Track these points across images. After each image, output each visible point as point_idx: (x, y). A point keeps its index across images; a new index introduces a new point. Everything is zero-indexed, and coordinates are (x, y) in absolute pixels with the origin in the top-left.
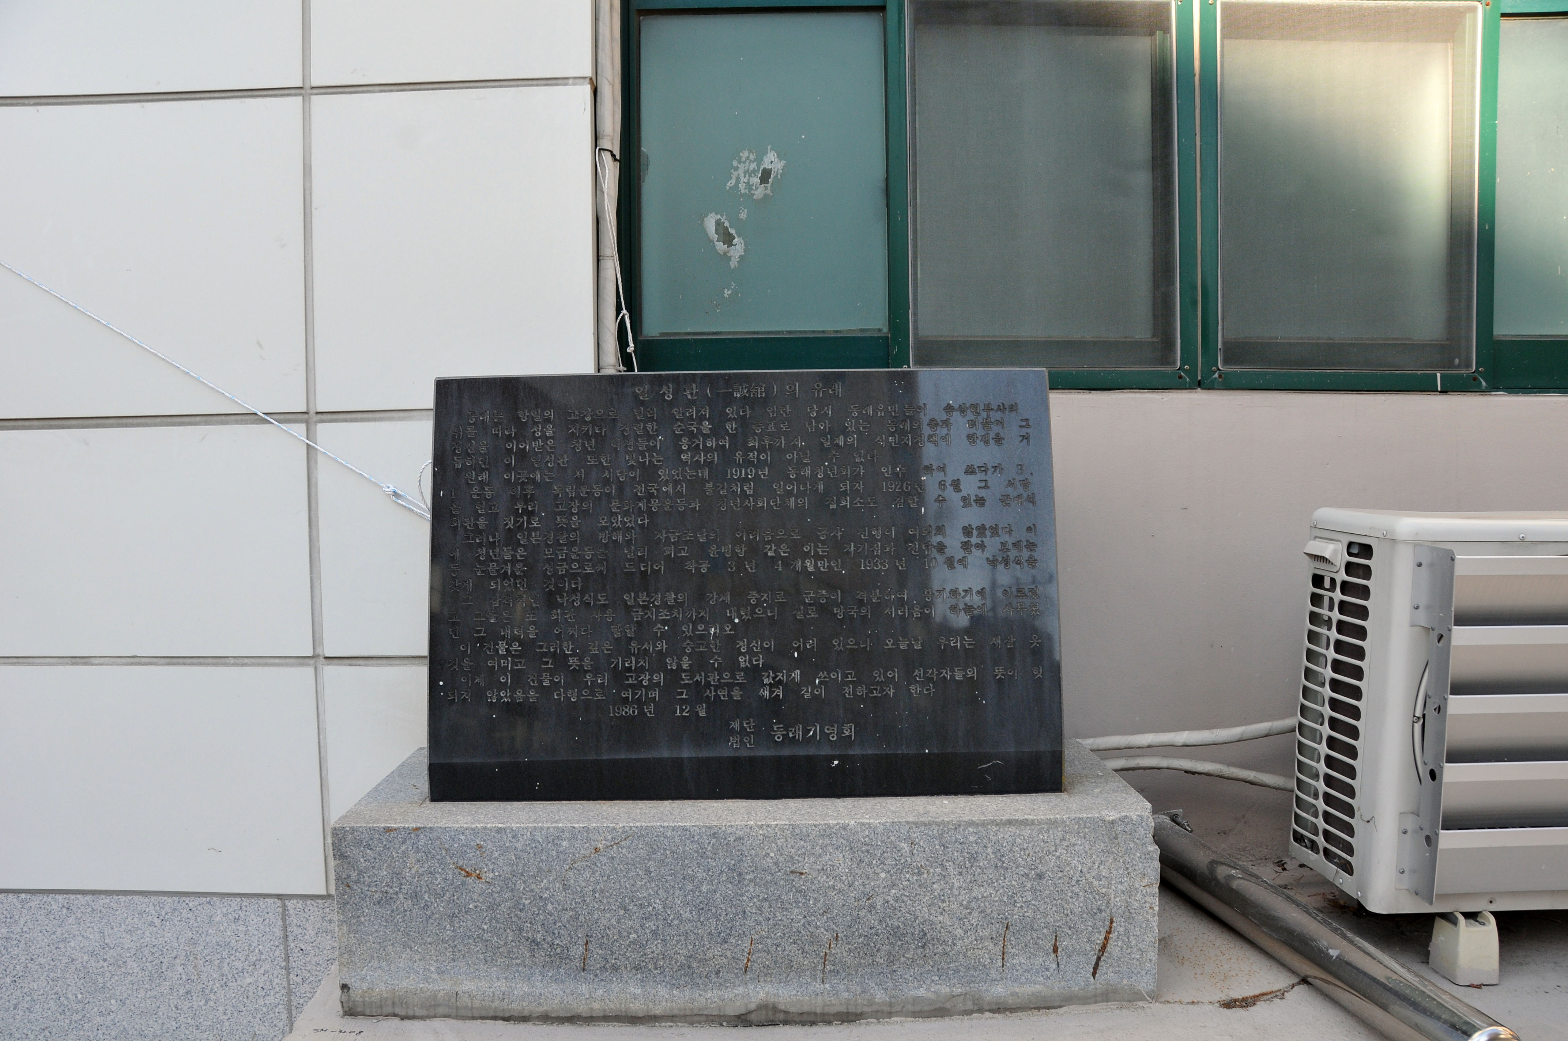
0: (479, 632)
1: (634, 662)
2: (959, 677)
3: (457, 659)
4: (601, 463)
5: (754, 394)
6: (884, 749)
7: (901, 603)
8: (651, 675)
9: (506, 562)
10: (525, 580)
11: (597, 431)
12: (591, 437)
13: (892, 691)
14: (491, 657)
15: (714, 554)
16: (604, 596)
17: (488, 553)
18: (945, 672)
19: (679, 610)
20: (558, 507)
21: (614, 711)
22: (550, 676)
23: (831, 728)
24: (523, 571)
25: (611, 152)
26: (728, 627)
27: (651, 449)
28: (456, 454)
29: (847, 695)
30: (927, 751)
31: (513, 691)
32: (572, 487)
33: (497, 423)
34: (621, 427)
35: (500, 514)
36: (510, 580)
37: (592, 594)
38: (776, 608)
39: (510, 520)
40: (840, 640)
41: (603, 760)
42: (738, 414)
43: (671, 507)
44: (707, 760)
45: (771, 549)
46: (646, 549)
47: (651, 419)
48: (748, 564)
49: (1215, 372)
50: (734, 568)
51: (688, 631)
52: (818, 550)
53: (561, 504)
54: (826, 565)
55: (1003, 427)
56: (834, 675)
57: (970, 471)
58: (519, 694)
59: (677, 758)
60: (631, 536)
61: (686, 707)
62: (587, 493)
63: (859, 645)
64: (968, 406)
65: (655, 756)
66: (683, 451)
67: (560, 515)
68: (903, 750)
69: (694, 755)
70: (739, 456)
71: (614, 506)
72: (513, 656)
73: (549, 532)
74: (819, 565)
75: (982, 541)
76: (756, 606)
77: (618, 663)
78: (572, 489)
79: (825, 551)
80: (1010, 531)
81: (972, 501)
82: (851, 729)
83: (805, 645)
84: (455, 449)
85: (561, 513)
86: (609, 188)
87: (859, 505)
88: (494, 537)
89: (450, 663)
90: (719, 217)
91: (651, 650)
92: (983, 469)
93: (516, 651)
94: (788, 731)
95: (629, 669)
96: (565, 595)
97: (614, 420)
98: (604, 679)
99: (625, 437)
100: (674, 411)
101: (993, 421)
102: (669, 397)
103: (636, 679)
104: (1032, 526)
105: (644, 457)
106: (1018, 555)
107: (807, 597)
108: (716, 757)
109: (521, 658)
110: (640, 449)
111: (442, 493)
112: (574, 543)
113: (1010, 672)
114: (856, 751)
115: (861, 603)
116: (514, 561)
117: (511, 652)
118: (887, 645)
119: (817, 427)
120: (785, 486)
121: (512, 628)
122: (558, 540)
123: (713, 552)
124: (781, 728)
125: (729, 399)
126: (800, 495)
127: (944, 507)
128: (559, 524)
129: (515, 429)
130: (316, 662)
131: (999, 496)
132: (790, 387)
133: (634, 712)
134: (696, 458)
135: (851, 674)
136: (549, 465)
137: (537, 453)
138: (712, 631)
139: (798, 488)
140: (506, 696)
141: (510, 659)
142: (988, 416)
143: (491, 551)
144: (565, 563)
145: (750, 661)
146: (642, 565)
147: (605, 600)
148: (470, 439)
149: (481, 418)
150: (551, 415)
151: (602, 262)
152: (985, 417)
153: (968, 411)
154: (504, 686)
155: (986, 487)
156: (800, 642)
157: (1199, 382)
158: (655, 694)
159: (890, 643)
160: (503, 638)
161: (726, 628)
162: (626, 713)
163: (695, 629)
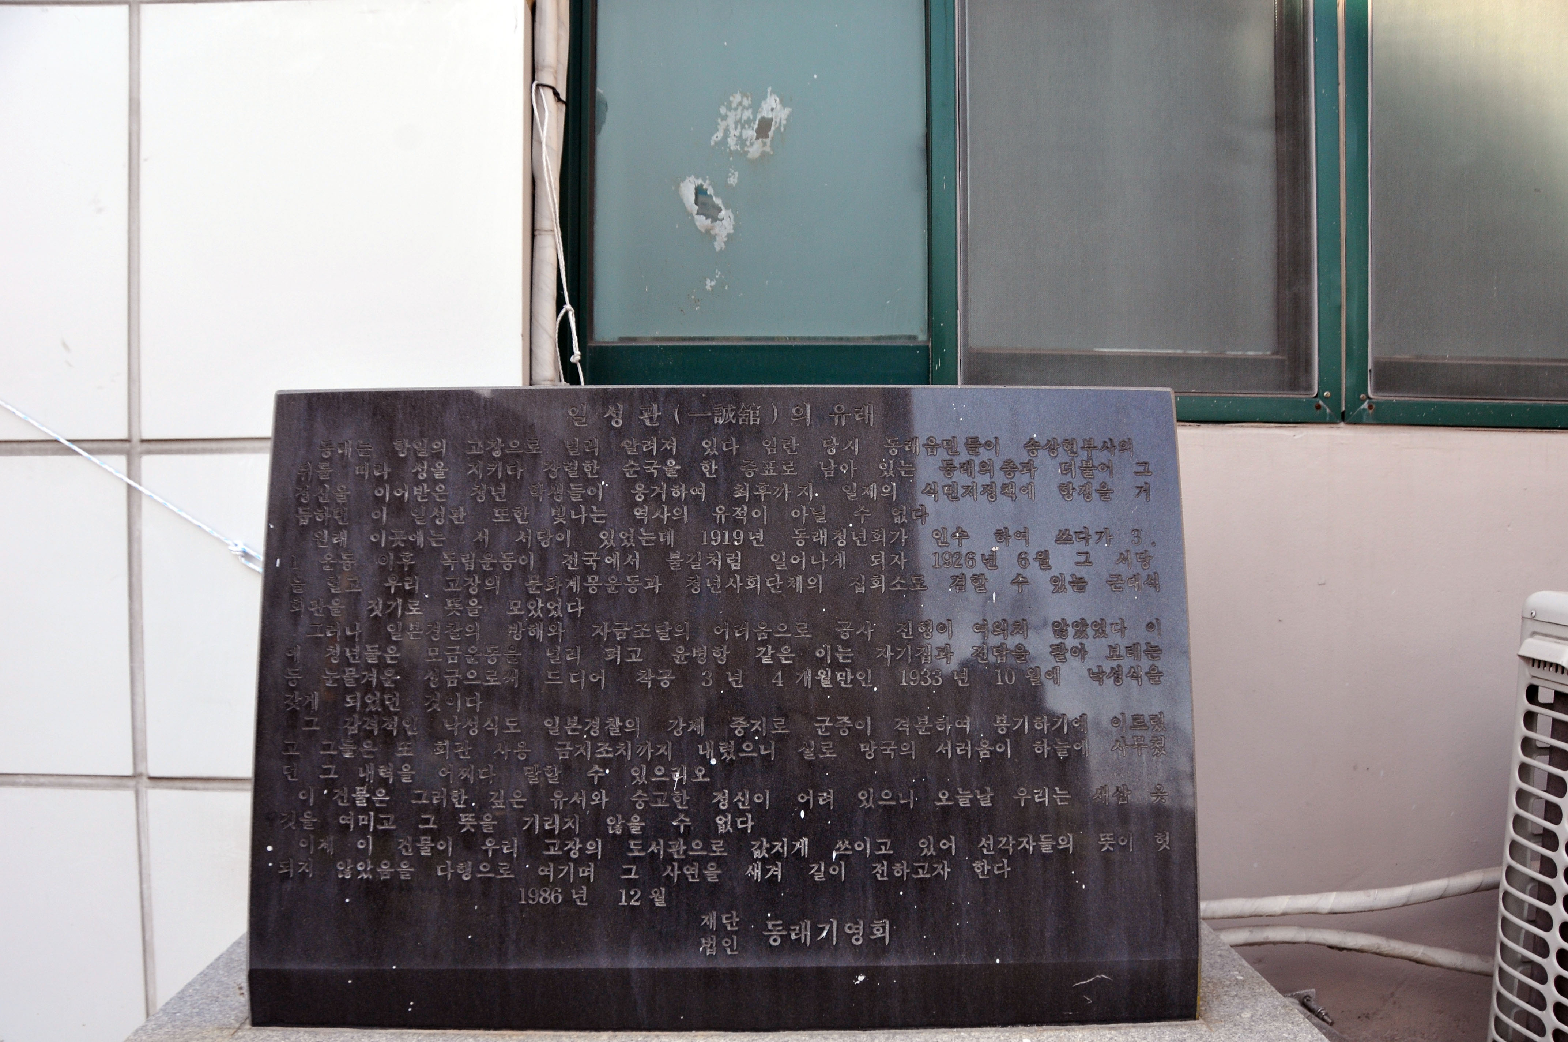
0: (327, 771)
1: (557, 822)
2: (1046, 848)
3: (294, 812)
4: (514, 519)
5: (744, 420)
6: (934, 959)
7: (961, 736)
8: (583, 842)
9: (369, 667)
10: (398, 694)
11: (510, 473)
12: (501, 480)
13: (947, 870)
14: (345, 810)
15: (680, 660)
16: (514, 722)
17: (343, 653)
18: (1025, 840)
19: (626, 745)
20: (449, 586)
21: (527, 898)
22: (432, 841)
23: (854, 927)
24: (395, 682)
25: (554, 90)
26: (700, 771)
27: (589, 501)
28: (301, 504)
29: (878, 876)
30: (998, 961)
31: (377, 864)
32: (471, 556)
33: (363, 458)
34: (546, 467)
35: (364, 595)
36: (375, 695)
37: (496, 718)
38: (773, 743)
39: (377, 604)
40: (869, 793)
41: (509, 971)
42: (719, 448)
43: (617, 588)
44: (667, 974)
45: (766, 653)
46: (579, 651)
47: (590, 456)
48: (733, 676)
49: (1363, 401)
50: (711, 682)
51: (640, 776)
52: (838, 655)
53: (454, 581)
54: (849, 678)
55: (1111, 473)
56: (859, 846)
57: (1063, 538)
58: (385, 868)
59: (622, 970)
60: (557, 631)
61: (636, 893)
62: (492, 565)
63: (898, 801)
64: (1059, 441)
65: (588, 967)
66: (636, 504)
67: (451, 597)
68: (962, 960)
69: (645, 965)
70: (720, 511)
71: (533, 584)
72: (378, 811)
73: (434, 624)
74: (839, 678)
75: (1081, 644)
76: (743, 739)
77: (533, 823)
78: (471, 559)
79: (848, 658)
80: (1123, 630)
81: (1067, 584)
82: (884, 928)
83: (816, 801)
84: (300, 496)
85: (454, 595)
86: (548, 137)
87: (898, 588)
88: (353, 629)
89: (283, 817)
90: (700, 181)
91: (584, 804)
92: (1082, 536)
93: (381, 802)
94: (789, 930)
95: (550, 834)
96: (456, 718)
97: (535, 456)
98: (512, 847)
99: (551, 483)
100: (624, 444)
101: (1096, 464)
102: (617, 422)
103: (561, 849)
104: (1154, 622)
105: (578, 512)
106: (1133, 664)
107: (821, 727)
108: (678, 969)
109: (387, 813)
110: (573, 499)
111: (278, 561)
112: (471, 641)
113: (1123, 841)
114: (892, 961)
115: (899, 736)
116: (381, 666)
117: (374, 803)
118: (940, 800)
119: (837, 470)
120: (788, 557)
121: (377, 767)
122: (448, 635)
123: (679, 656)
124: (779, 925)
125: (709, 429)
126: (811, 571)
127: (1026, 591)
128: (450, 611)
129: (389, 467)
130: (138, 783)
131: (1106, 576)
132: (797, 411)
133: (556, 898)
134: (657, 514)
135: (885, 844)
136: (437, 522)
137: (420, 504)
138: (677, 777)
139: (808, 561)
140: (365, 870)
141: (372, 813)
142: (1089, 458)
143: (348, 650)
144: (457, 671)
145: (734, 824)
146: (572, 675)
147: (515, 728)
148: (322, 483)
149: (340, 452)
150: (442, 447)
151: (538, 239)
152: (1085, 458)
153: (1060, 449)
154: (361, 855)
155: (1087, 562)
156: (808, 794)
157: (1343, 413)
158: (589, 872)
159: (944, 799)
160: (362, 782)
161: (697, 772)
162: (545, 899)
163: (650, 773)
